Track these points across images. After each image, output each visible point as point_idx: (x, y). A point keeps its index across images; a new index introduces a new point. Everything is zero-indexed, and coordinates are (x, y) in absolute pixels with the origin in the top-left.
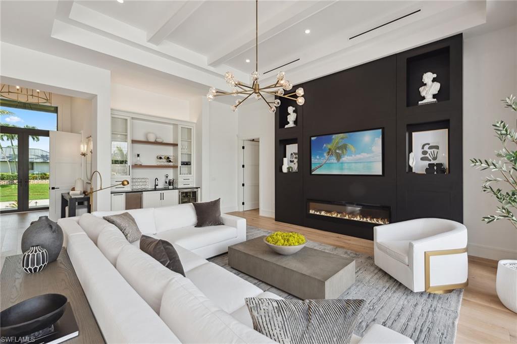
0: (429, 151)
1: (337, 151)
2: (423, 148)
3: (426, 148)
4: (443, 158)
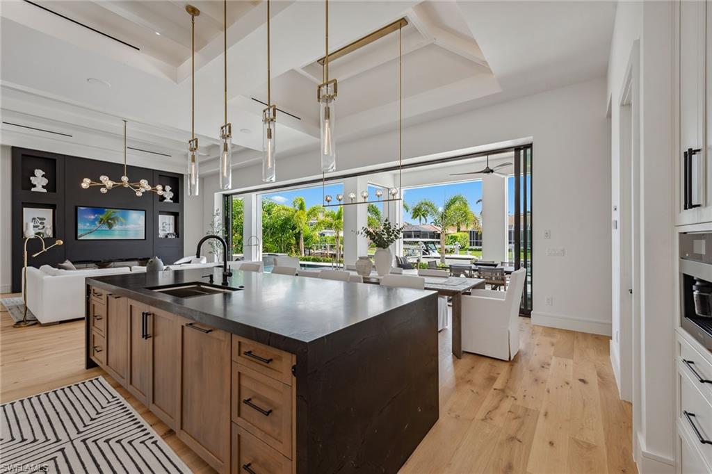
1: (110, 221)
3: (164, 225)
4: (172, 230)
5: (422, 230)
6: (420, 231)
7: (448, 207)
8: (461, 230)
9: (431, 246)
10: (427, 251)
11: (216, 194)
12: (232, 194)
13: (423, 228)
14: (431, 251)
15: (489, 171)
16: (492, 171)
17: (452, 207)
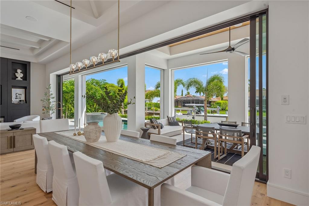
0: (18, 96)
2: (16, 94)
3: (17, 95)
4: (23, 98)
5: (200, 99)
6: (199, 100)
7: (209, 83)
8: (224, 99)
9: (202, 108)
10: (199, 111)
11: (50, 74)
12: (62, 75)
13: (201, 98)
14: (201, 112)
15: (231, 49)
16: (233, 49)
17: (212, 84)
